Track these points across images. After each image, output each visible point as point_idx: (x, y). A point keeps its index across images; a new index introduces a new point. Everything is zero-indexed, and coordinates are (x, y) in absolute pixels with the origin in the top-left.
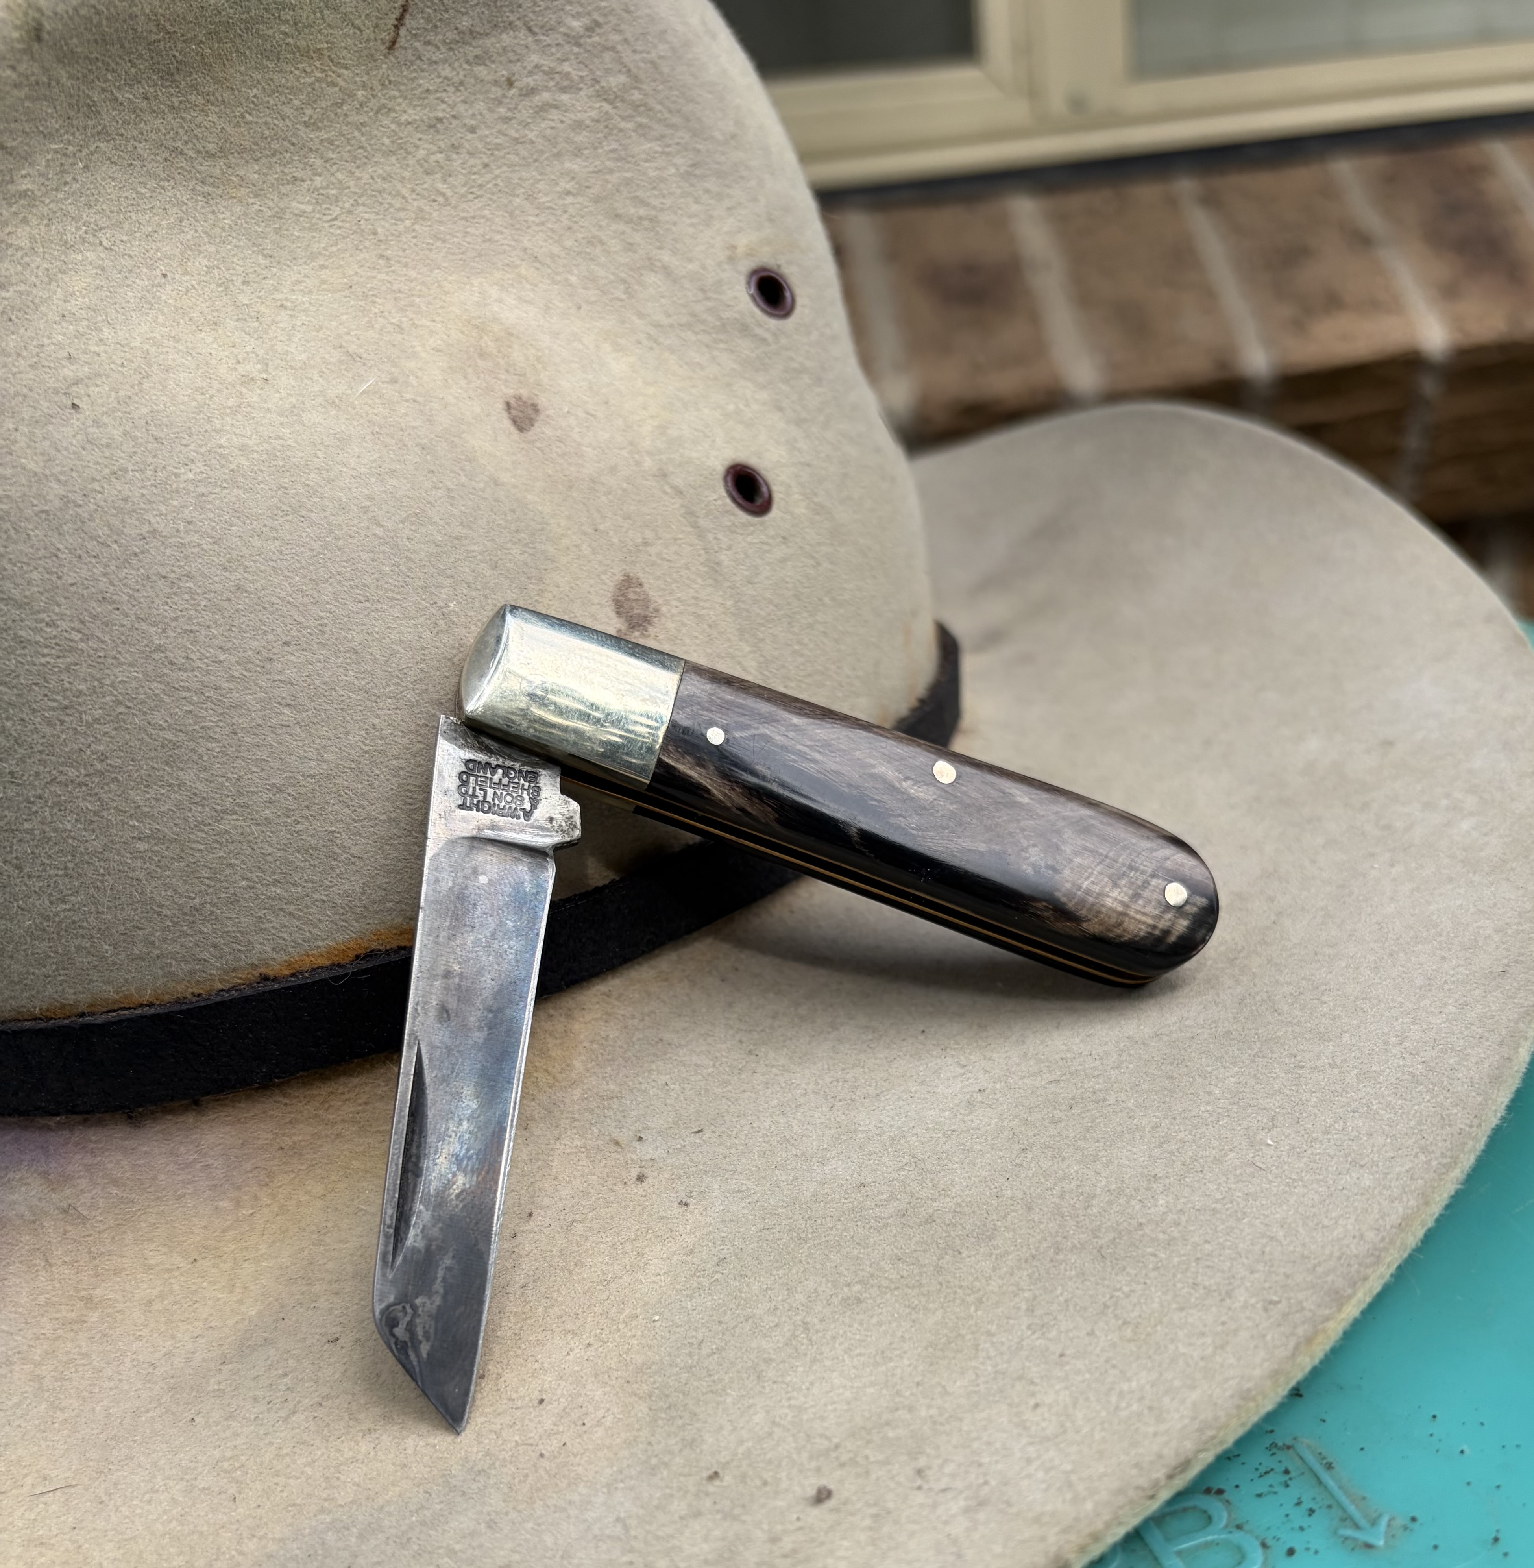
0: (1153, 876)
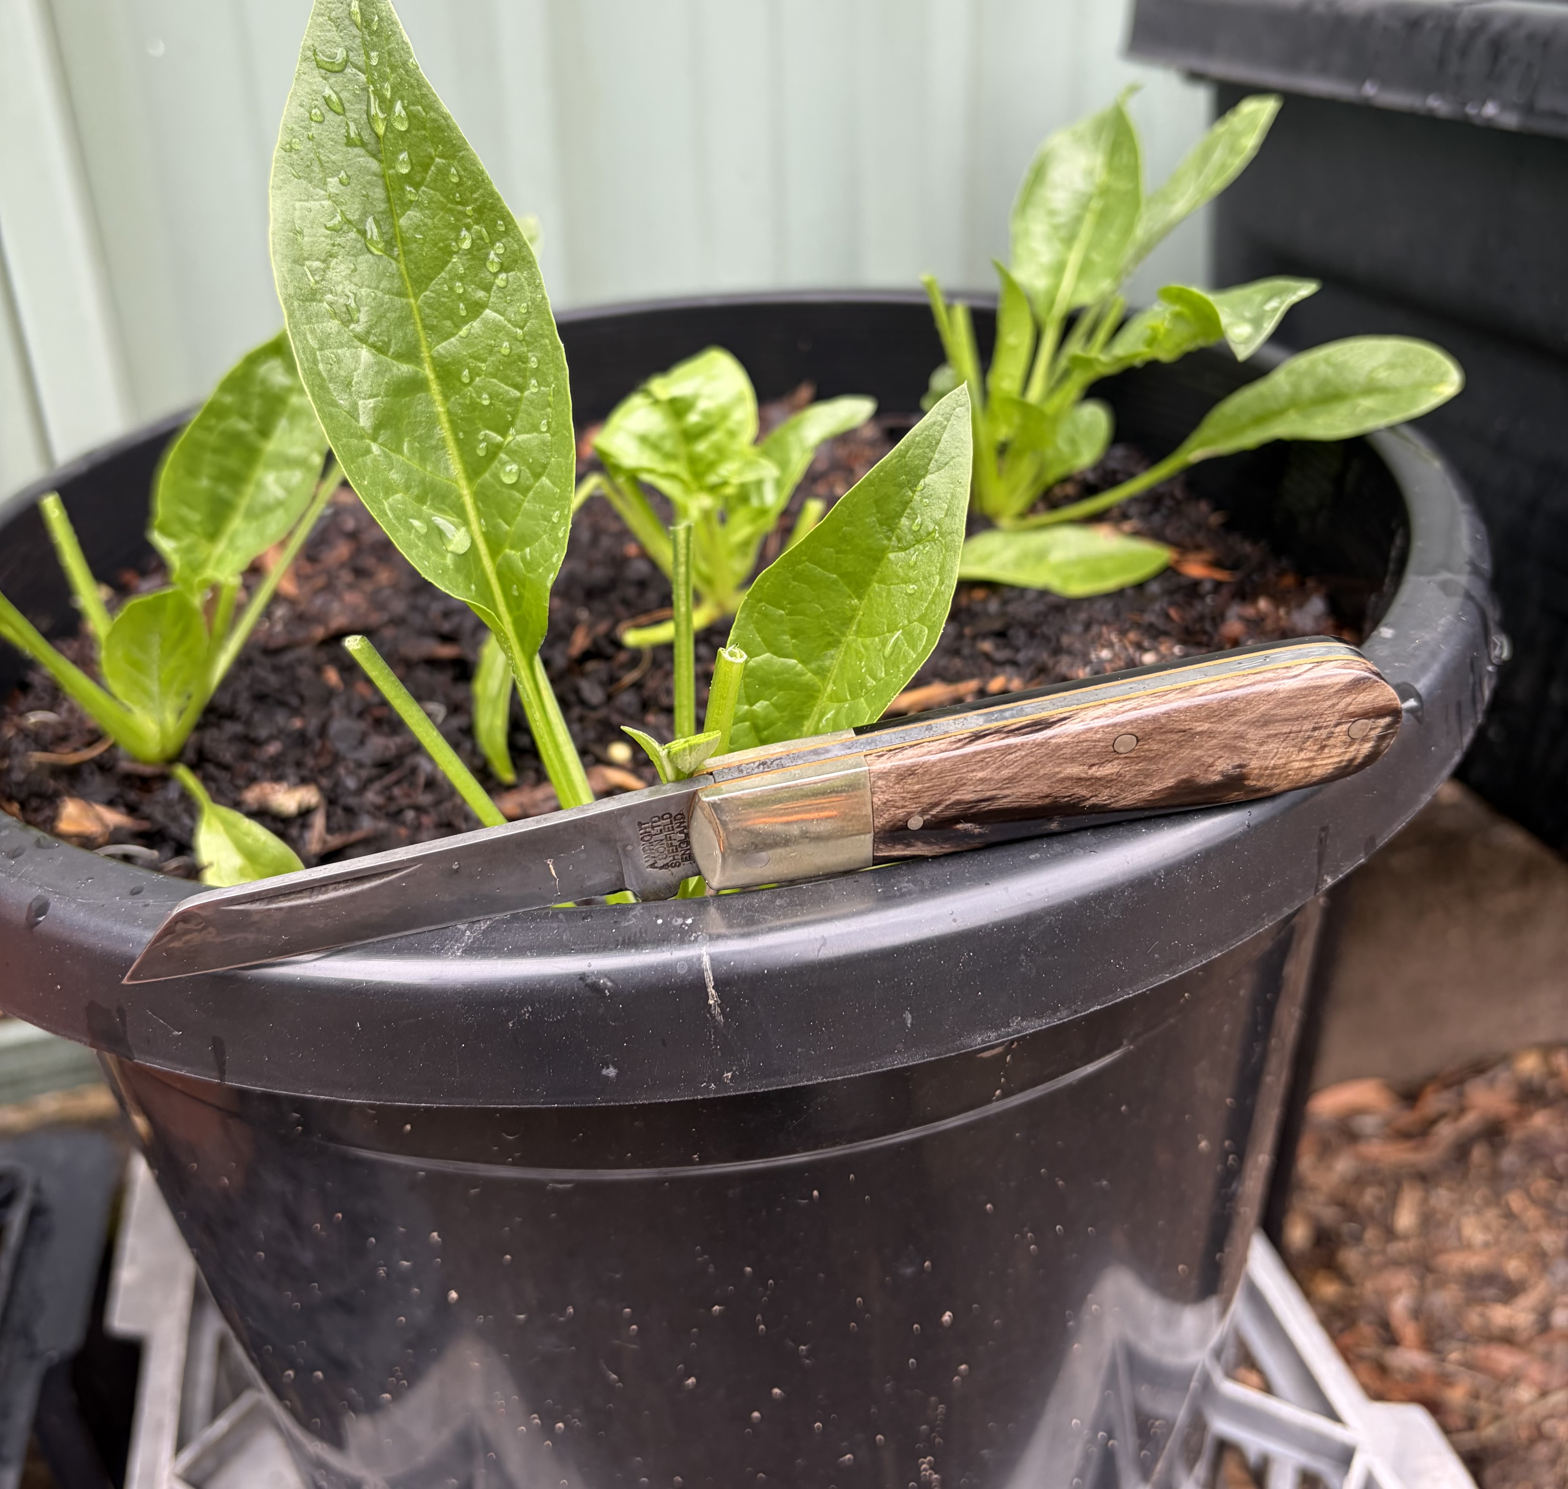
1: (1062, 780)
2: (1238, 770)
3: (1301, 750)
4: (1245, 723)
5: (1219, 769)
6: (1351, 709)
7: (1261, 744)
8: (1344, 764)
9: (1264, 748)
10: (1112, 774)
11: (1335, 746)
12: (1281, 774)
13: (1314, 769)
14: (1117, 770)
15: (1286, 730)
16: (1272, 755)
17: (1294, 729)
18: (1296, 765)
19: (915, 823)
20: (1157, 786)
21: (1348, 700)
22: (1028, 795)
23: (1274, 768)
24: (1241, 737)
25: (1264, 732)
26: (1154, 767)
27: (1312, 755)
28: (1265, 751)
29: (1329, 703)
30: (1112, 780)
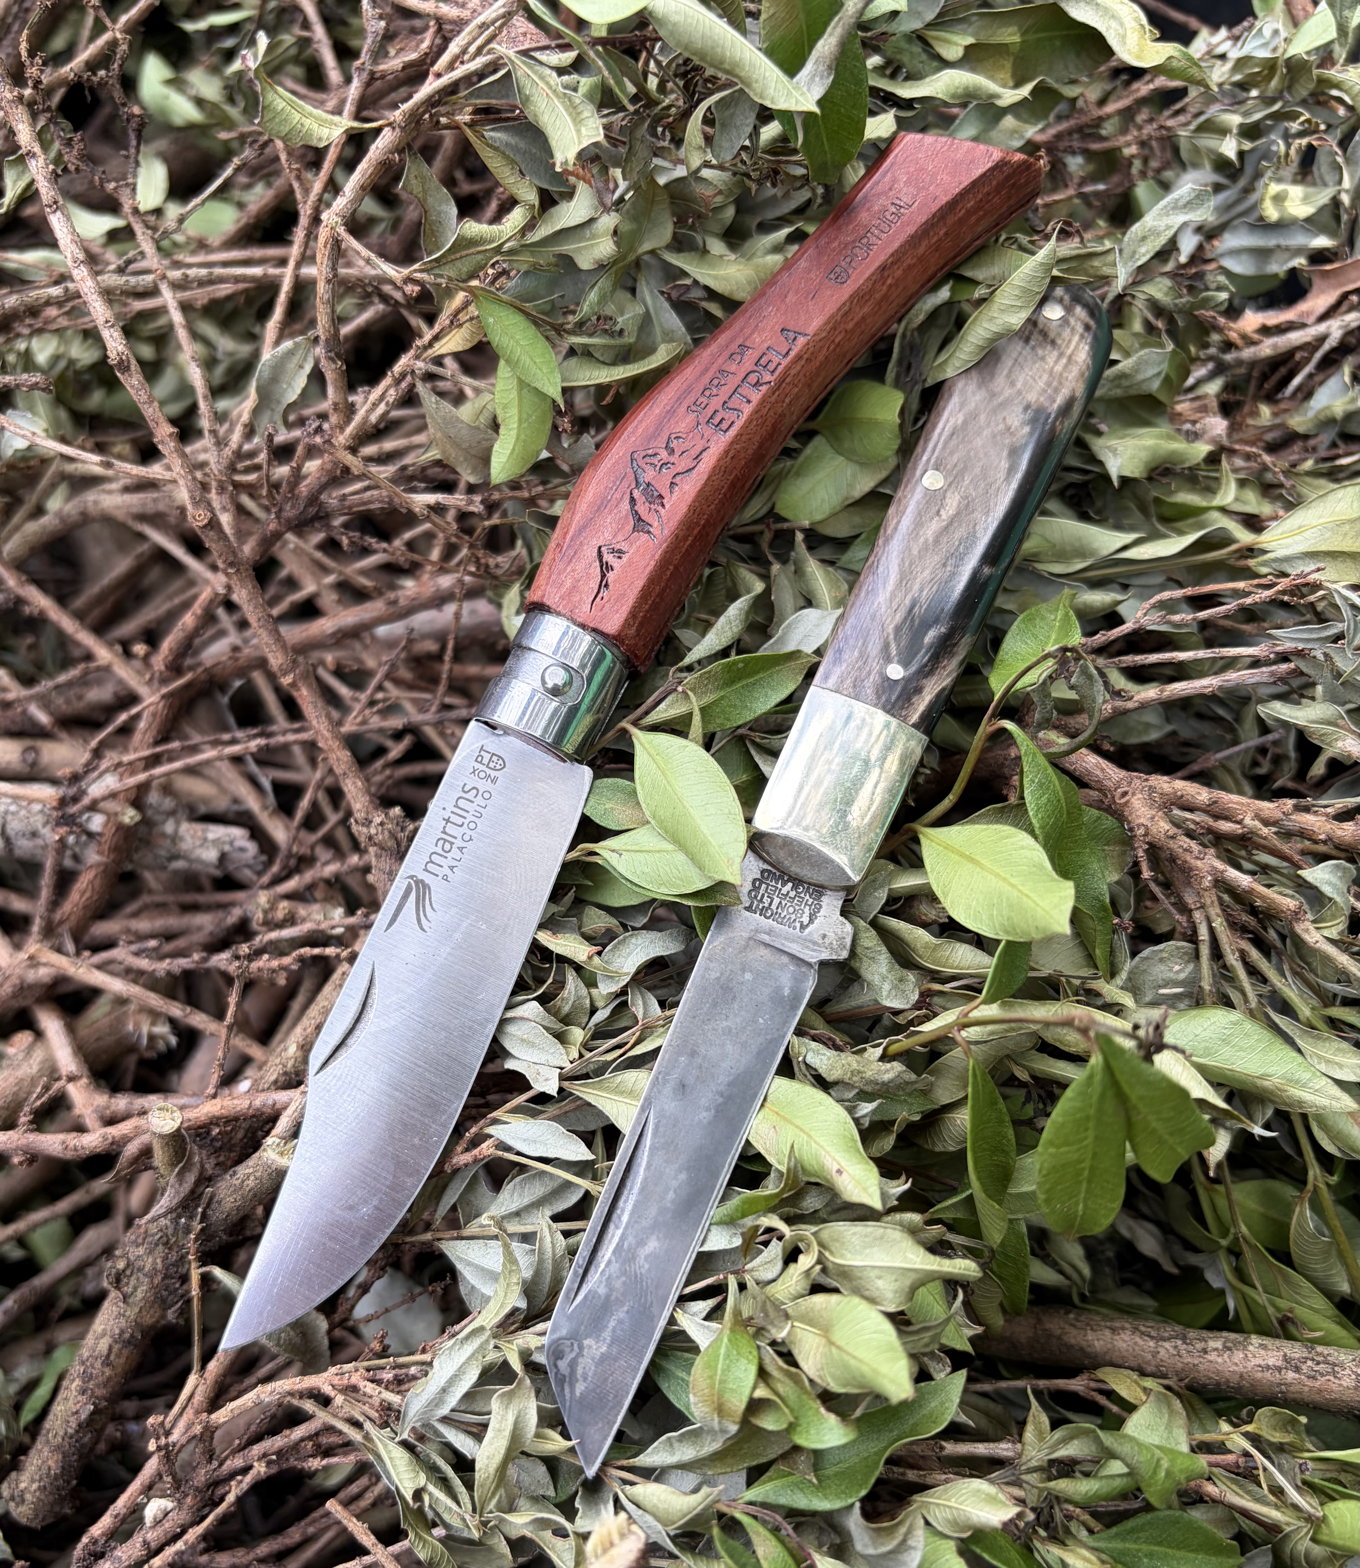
2: (1029, 412)
3: (1043, 359)
8: (1086, 334)
9: (1019, 385)
10: (960, 502)
11: (1059, 334)
14: (957, 497)
16: (1031, 382)
19: (896, 672)
27: (1055, 353)
28: (1024, 386)
30: (967, 505)
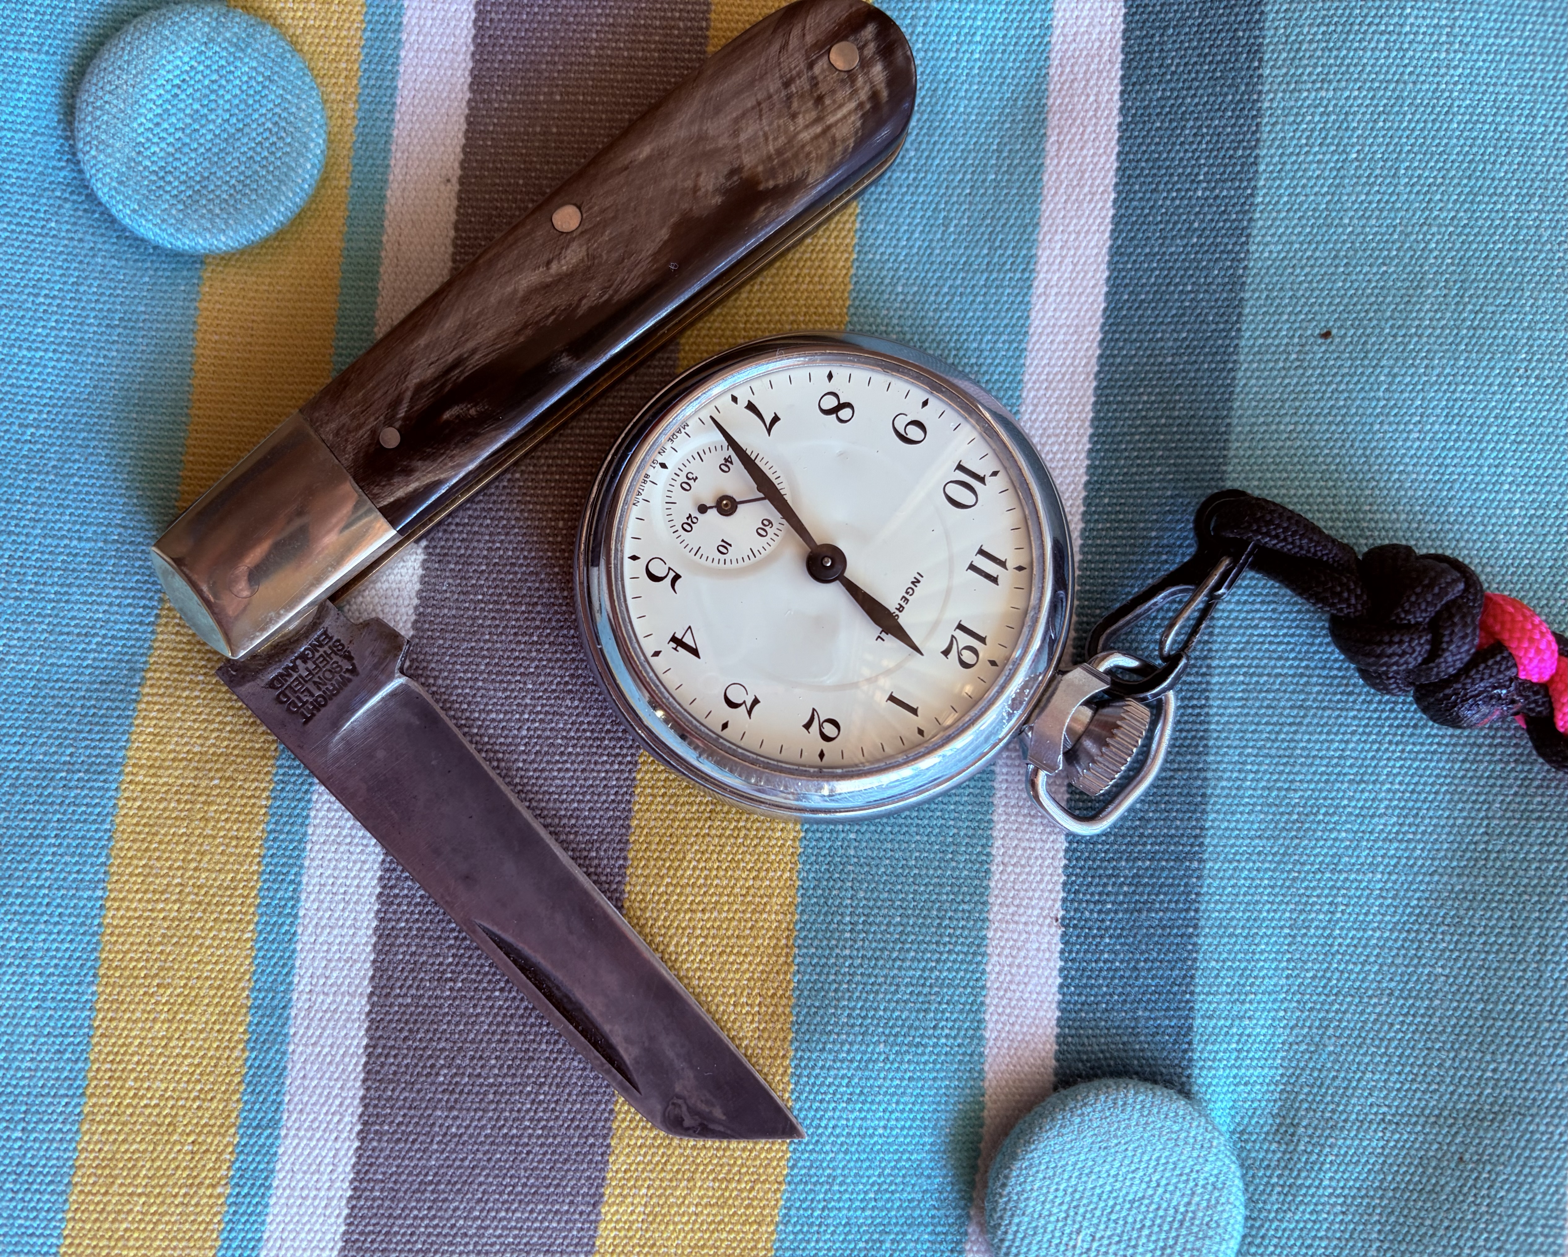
0: (811, 66)
1: (526, 299)
2: (735, 178)
3: (794, 116)
4: (692, 122)
5: (710, 188)
6: (810, 39)
7: (736, 133)
8: (868, 106)
9: (743, 137)
10: (582, 260)
11: (833, 92)
12: (796, 155)
13: (834, 130)
14: (583, 253)
15: (750, 103)
16: (762, 140)
17: (760, 96)
18: (805, 136)
19: (391, 438)
20: (650, 247)
21: (796, 32)
22: (499, 335)
23: (779, 152)
24: (702, 138)
25: (724, 121)
26: (626, 228)
27: (813, 114)
28: (749, 140)
29: (776, 47)
30: (589, 268)
